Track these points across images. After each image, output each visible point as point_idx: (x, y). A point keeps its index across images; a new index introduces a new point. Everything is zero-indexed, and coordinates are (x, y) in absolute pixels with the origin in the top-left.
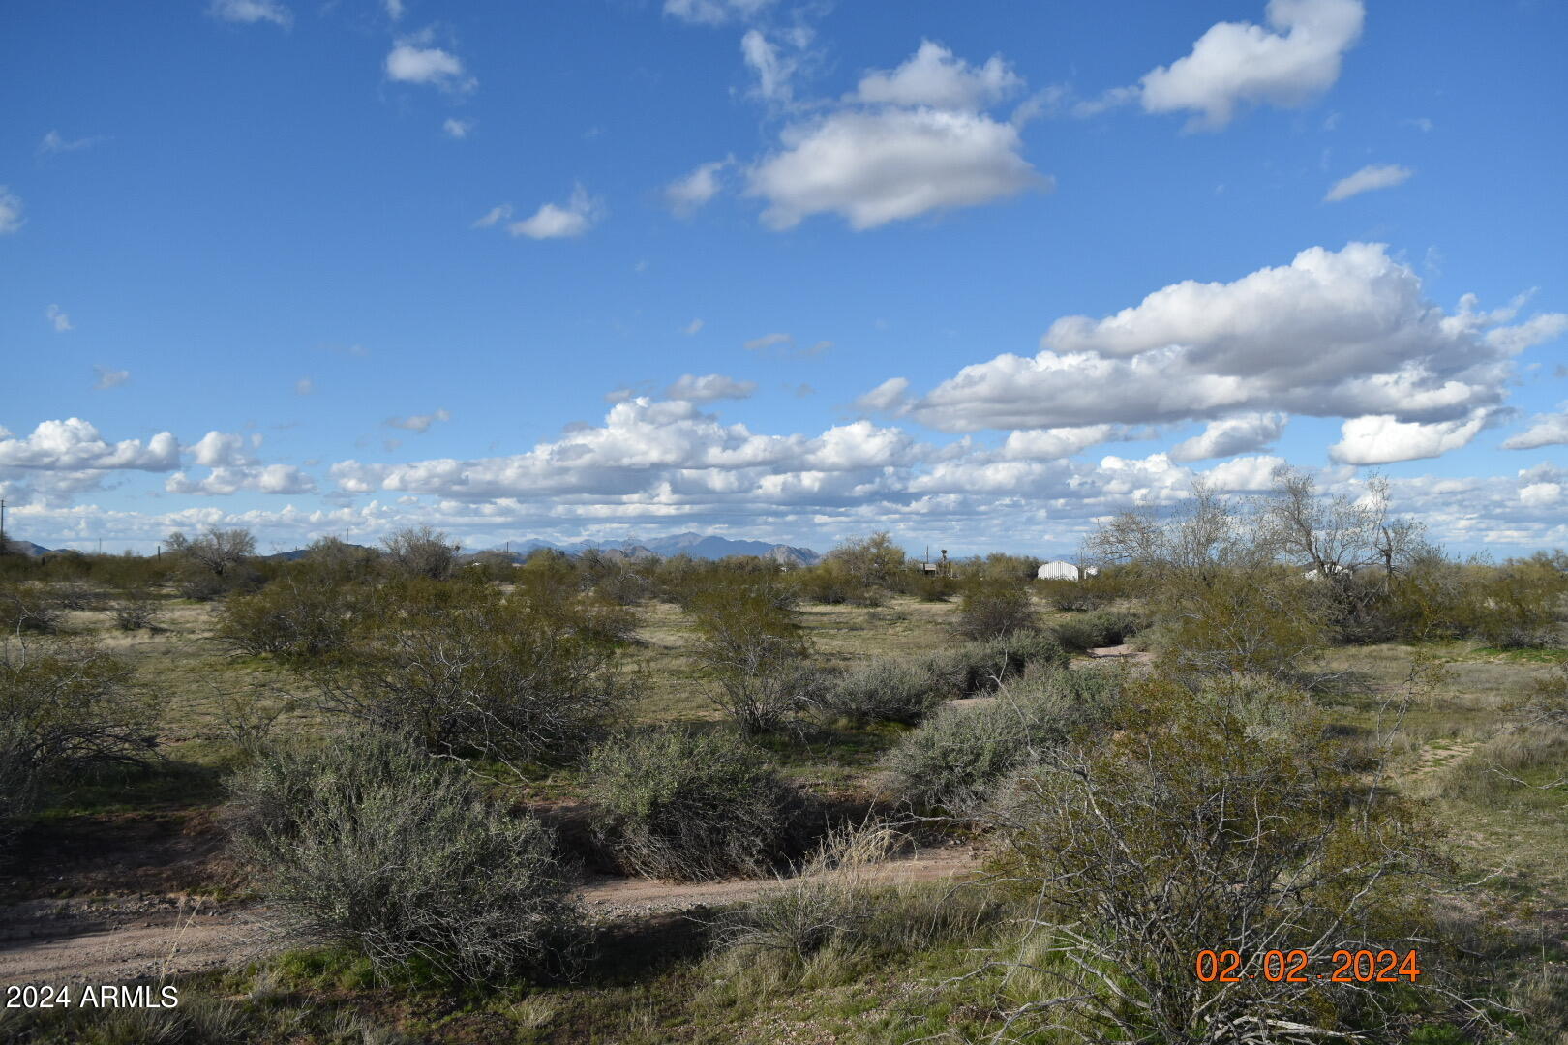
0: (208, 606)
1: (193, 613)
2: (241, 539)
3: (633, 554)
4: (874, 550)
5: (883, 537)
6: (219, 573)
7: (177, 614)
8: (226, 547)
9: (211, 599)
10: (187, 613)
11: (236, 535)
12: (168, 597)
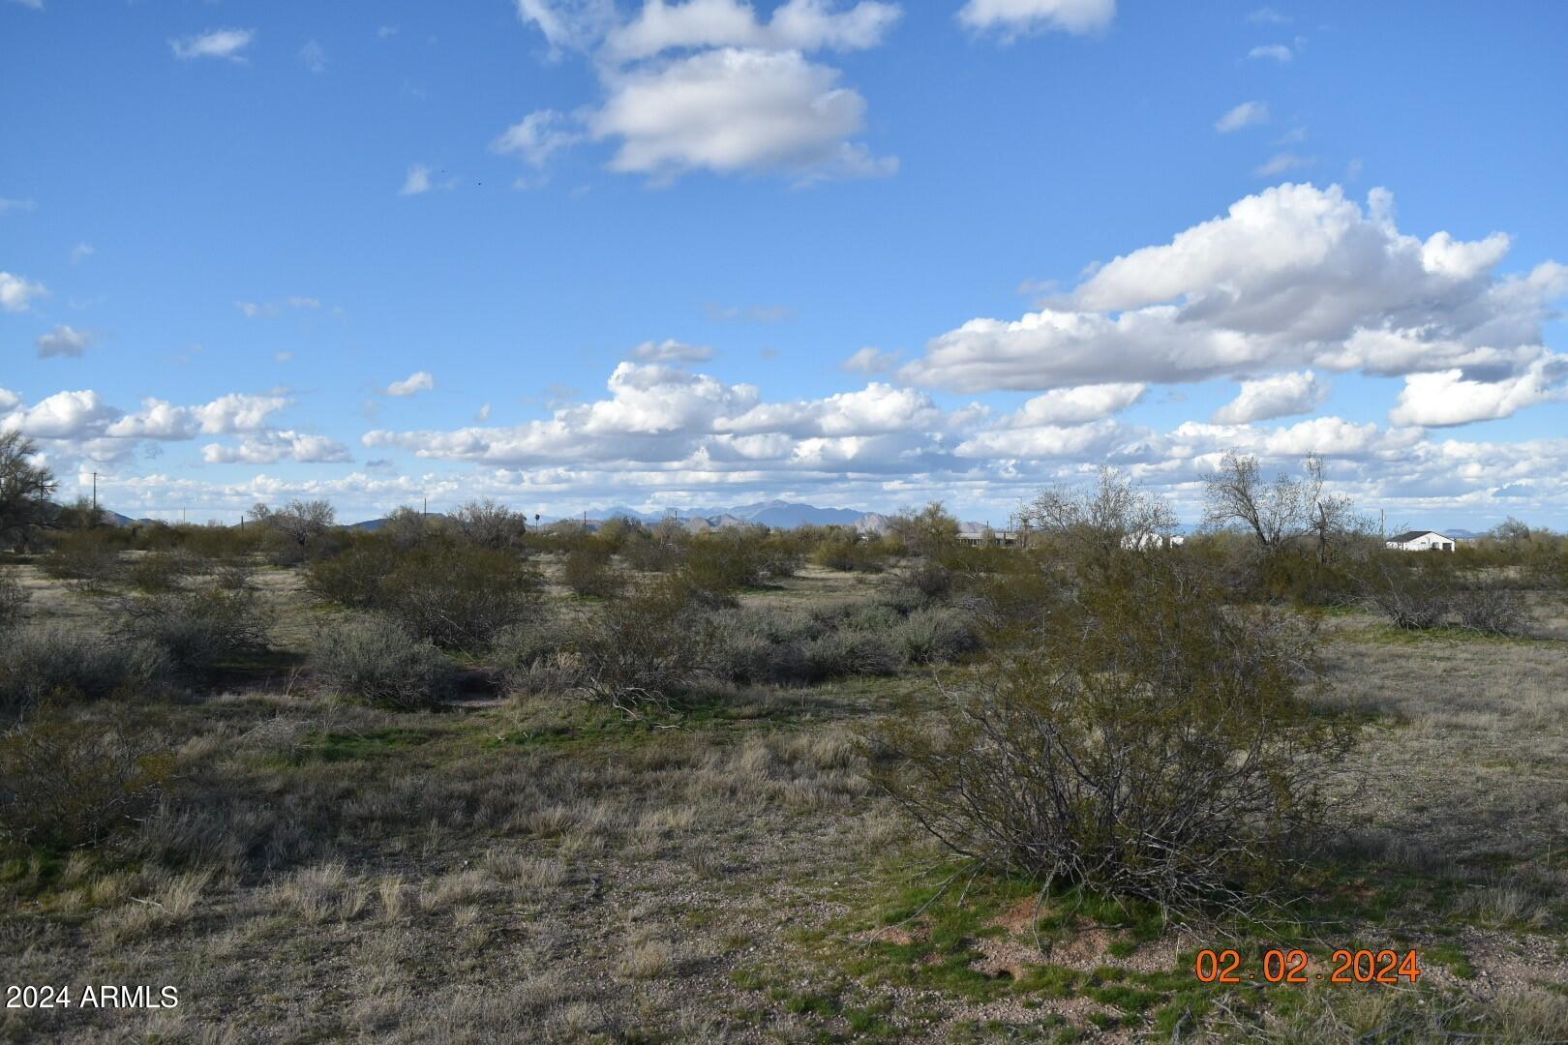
0: (292, 572)
1: (281, 577)
2: (321, 510)
3: (719, 522)
4: (929, 520)
5: (938, 507)
6: (302, 543)
7: (268, 578)
8: (308, 517)
9: (295, 566)
10: (276, 577)
11: (316, 506)
12: (256, 564)
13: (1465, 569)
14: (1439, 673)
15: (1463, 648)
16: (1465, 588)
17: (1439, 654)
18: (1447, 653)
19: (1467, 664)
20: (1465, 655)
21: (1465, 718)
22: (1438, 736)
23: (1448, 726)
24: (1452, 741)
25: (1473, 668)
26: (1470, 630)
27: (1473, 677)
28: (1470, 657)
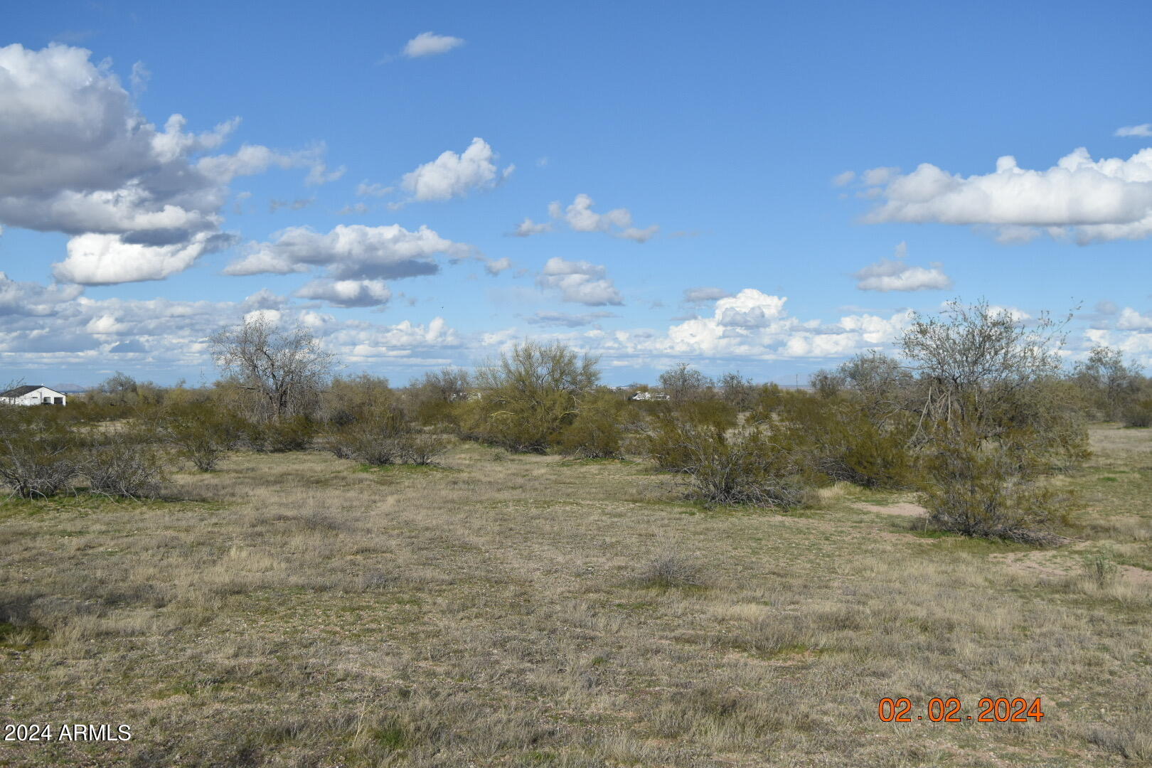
13: (79, 423)
14: (72, 553)
15: (94, 516)
16: (83, 444)
17: (69, 528)
18: (79, 525)
19: (102, 539)
20: (98, 527)
21: (116, 620)
22: (89, 654)
23: (98, 635)
24: (107, 658)
25: (110, 545)
26: (100, 495)
27: (111, 554)
28: (104, 528)
